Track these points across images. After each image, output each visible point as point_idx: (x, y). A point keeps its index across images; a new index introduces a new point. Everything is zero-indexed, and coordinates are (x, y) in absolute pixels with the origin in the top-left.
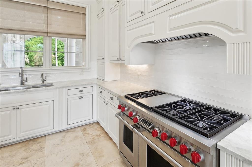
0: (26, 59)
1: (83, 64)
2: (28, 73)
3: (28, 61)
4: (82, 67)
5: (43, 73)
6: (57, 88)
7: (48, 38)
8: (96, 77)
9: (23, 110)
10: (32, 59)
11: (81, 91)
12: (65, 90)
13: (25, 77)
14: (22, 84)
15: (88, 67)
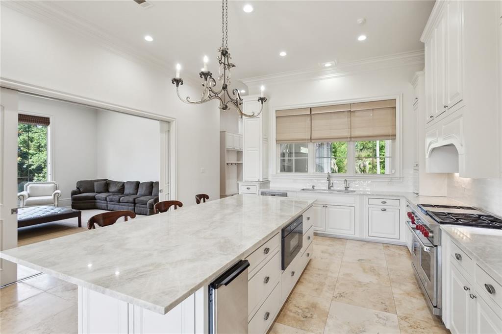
0: (334, 165)
1: (393, 172)
2: (333, 179)
3: (336, 168)
4: (391, 176)
5: (347, 179)
6: (357, 194)
7: (352, 143)
8: (412, 191)
9: (331, 209)
10: (342, 165)
11: (385, 203)
12: (366, 199)
13: (331, 182)
14: (329, 188)
15: (398, 176)
